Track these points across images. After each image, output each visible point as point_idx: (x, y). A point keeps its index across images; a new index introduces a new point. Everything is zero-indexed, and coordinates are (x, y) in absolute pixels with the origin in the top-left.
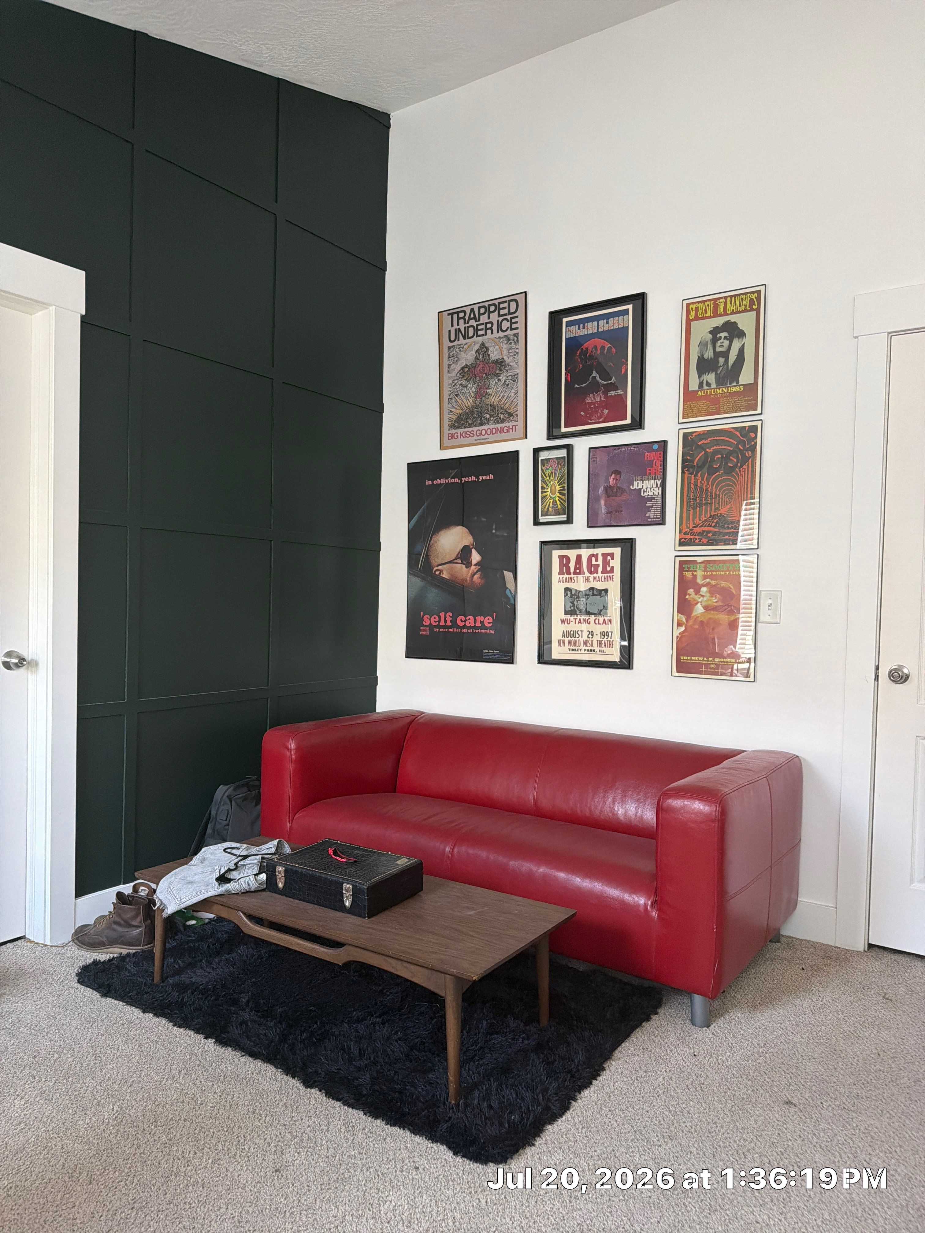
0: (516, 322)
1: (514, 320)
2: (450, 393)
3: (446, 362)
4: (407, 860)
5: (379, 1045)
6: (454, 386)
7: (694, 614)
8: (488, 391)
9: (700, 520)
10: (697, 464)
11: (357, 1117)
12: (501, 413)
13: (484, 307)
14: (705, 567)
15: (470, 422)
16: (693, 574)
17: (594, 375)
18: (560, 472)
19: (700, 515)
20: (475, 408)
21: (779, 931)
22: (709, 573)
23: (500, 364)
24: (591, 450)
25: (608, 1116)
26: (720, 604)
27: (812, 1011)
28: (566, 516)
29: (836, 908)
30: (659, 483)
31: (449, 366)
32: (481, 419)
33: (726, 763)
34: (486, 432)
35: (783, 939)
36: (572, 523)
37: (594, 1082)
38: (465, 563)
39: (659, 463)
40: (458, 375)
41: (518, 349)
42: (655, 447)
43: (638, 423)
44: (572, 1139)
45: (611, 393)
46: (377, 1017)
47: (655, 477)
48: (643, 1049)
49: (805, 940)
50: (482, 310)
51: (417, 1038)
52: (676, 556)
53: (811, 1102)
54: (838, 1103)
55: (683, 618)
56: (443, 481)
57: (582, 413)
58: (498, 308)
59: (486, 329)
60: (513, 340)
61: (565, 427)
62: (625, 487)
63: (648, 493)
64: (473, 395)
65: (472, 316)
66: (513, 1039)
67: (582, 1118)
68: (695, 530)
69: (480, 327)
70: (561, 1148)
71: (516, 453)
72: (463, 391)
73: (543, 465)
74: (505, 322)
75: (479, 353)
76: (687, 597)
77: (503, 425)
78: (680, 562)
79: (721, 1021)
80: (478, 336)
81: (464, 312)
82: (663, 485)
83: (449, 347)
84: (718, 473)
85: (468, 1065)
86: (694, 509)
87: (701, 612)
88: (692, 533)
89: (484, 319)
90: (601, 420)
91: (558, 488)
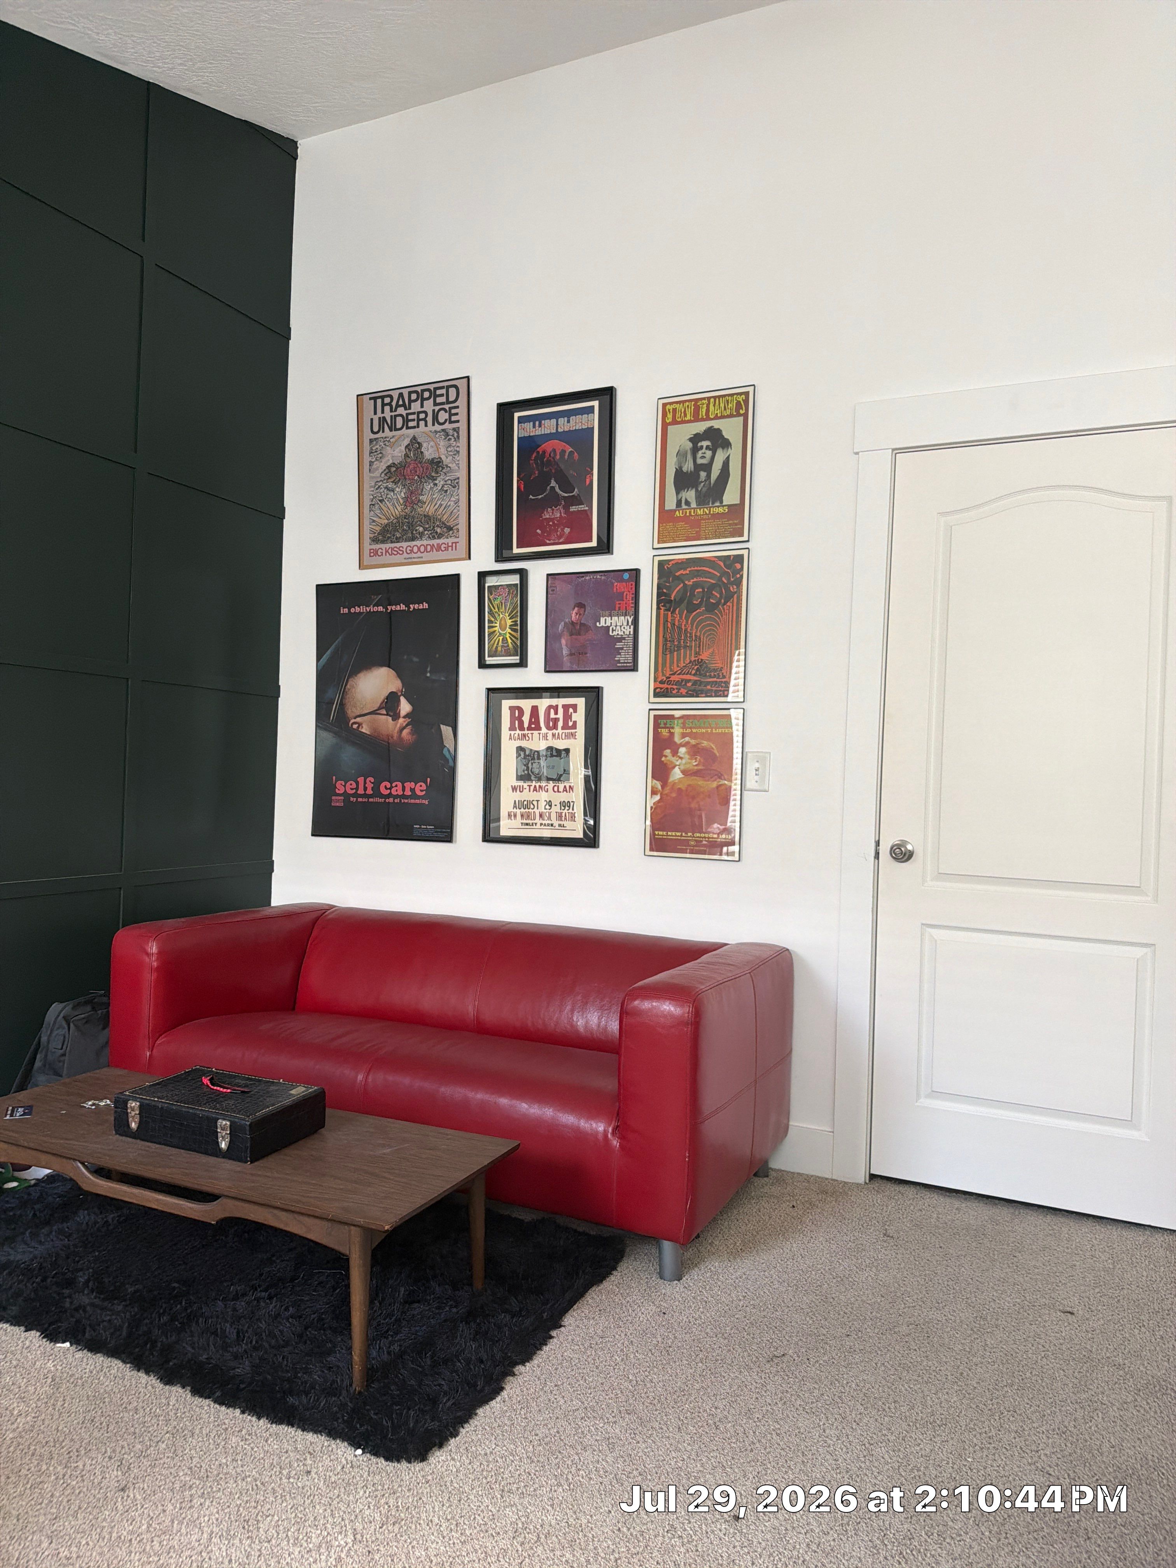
0: (457, 414)
1: (453, 411)
2: (372, 497)
3: (367, 459)
4: (305, 1089)
5: (263, 1325)
6: (377, 489)
7: (671, 779)
8: (421, 498)
9: (678, 666)
10: (675, 599)
11: (232, 1416)
12: (438, 526)
13: (416, 392)
14: (684, 723)
15: (398, 535)
16: (670, 732)
17: (551, 485)
18: (511, 603)
19: (678, 660)
20: (405, 518)
21: (766, 1162)
22: (688, 731)
23: (437, 464)
24: (550, 577)
25: (554, 1392)
26: (700, 767)
27: (801, 1255)
28: (518, 658)
29: (833, 1132)
30: (630, 620)
31: (371, 463)
32: (412, 533)
33: (705, 958)
34: (419, 549)
35: (773, 1174)
36: (526, 666)
37: (538, 1352)
38: (392, 714)
39: (630, 596)
40: (383, 475)
41: (458, 447)
42: (626, 576)
43: (605, 547)
44: (508, 1423)
45: (573, 509)
46: (261, 1291)
47: (626, 612)
48: (600, 1311)
49: (798, 1173)
50: (414, 396)
51: (314, 1314)
52: (650, 710)
53: (796, 1359)
54: (826, 1358)
55: (658, 785)
56: (363, 609)
57: (538, 531)
58: (434, 394)
59: (419, 420)
60: (453, 435)
61: (517, 548)
62: (590, 623)
63: (617, 632)
64: (402, 501)
65: (401, 402)
66: (438, 1308)
67: (521, 1397)
68: (675, 678)
69: (410, 417)
70: (492, 1434)
71: (457, 577)
72: (388, 496)
73: (490, 593)
74: (442, 412)
75: (410, 450)
76: (663, 759)
77: (440, 541)
78: (655, 716)
79: (695, 1273)
80: (408, 428)
81: (391, 397)
82: (636, 623)
83: (370, 440)
84: (698, 611)
85: (378, 1342)
86: (671, 652)
87: (678, 777)
88: (669, 682)
89: (416, 407)
90: (561, 541)
91: (509, 622)
